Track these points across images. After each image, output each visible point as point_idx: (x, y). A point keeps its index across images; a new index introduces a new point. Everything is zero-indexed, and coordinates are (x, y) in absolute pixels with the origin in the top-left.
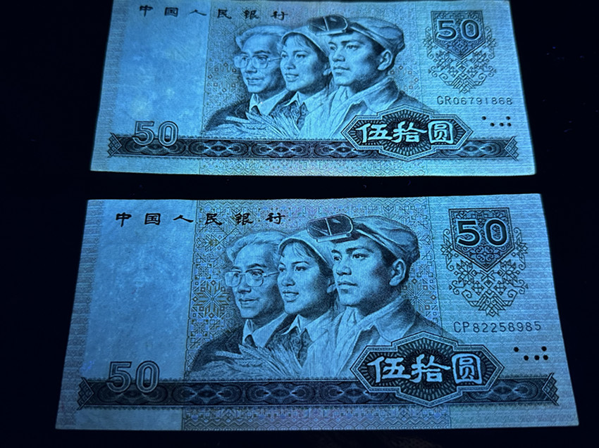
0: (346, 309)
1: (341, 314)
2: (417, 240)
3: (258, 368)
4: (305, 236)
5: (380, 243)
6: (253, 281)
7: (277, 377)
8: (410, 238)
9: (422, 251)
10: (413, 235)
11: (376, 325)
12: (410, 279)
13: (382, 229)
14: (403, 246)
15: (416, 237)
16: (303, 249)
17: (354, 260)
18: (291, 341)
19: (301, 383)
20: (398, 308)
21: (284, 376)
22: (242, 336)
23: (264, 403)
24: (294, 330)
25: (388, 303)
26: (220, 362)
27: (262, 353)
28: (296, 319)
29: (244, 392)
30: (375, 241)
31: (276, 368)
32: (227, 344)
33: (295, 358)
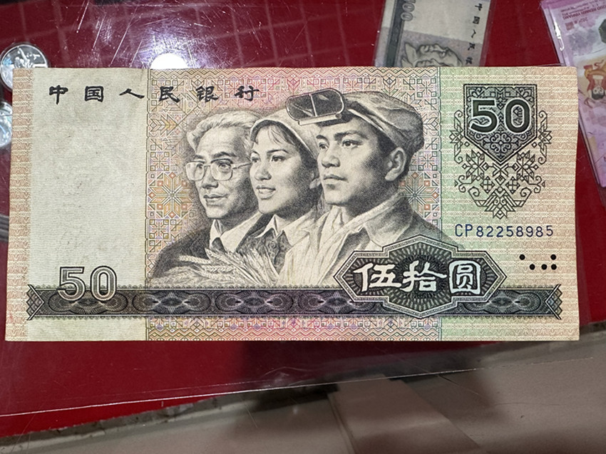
0: (331, 208)
1: (325, 215)
2: (422, 124)
3: (228, 275)
4: (283, 116)
5: (376, 126)
6: (220, 174)
7: (250, 285)
8: (413, 121)
9: (428, 138)
10: (417, 117)
11: (366, 228)
12: (410, 173)
13: (380, 109)
14: (405, 131)
15: (421, 119)
16: (282, 134)
17: (343, 148)
18: (267, 245)
19: (277, 292)
20: (393, 208)
21: (258, 284)
22: (209, 239)
23: (236, 312)
24: (270, 233)
25: (382, 202)
26: (184, 267)
27: (232, 258)
28: (272, 220)
29: (213, 301)
30: (371, 125)
31: (249, 276)
32: (191, 248)
33: (271, 263)
